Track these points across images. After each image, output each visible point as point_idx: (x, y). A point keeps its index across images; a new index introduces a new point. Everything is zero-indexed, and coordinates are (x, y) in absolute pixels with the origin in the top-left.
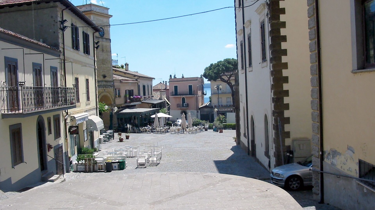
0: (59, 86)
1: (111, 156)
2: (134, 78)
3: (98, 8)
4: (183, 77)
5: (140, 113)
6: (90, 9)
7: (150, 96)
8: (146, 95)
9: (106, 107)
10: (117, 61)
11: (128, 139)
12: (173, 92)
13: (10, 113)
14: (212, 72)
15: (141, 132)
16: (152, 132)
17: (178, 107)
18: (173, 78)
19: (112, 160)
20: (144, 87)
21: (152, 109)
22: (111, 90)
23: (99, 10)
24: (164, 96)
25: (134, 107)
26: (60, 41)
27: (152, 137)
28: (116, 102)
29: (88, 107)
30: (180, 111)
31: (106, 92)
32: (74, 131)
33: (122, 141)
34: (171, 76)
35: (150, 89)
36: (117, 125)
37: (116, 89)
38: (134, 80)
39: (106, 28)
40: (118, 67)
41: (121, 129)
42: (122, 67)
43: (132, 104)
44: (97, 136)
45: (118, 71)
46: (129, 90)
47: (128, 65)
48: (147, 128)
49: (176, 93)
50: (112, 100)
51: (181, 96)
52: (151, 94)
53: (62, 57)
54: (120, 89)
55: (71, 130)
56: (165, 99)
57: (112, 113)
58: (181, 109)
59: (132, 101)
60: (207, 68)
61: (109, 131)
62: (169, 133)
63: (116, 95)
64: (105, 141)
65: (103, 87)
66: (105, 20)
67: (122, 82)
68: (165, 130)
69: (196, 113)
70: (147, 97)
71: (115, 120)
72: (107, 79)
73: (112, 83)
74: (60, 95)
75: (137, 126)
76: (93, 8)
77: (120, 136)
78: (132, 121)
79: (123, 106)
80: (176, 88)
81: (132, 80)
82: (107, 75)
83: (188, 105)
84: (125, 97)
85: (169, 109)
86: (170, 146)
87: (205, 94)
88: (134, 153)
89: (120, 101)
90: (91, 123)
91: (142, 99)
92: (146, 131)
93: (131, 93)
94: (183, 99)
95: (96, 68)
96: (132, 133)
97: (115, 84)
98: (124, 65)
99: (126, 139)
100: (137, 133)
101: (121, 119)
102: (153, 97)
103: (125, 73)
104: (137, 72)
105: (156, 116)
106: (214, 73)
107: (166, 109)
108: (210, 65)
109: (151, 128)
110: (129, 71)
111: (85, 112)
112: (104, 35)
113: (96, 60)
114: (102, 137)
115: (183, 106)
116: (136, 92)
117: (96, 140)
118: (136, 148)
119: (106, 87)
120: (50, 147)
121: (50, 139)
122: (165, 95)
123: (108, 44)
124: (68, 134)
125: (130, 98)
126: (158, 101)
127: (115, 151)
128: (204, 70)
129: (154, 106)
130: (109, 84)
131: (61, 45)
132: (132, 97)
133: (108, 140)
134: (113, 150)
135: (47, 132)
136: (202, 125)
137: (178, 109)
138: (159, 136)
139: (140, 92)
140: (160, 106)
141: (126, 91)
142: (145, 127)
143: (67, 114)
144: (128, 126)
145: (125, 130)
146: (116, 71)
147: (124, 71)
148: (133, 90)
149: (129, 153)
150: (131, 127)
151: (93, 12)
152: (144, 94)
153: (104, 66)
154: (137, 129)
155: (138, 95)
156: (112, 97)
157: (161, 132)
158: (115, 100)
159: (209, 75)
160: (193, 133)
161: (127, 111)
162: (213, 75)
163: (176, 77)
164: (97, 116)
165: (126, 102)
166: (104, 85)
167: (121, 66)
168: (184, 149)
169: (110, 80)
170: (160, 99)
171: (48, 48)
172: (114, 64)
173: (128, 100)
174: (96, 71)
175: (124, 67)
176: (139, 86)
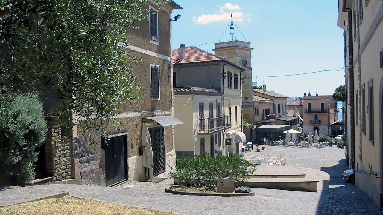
0: (221, 116)
1: (251, 160)
2: (270, 98)
3: (242, 43)
4: (317, 95)
5: (275, 129)
6: (236, 45)
7: (284, 113)
8: (281, 112)
9: (248, 124)
10: (256, 83)
11: (264, 150)
12: (306, 109)
13: (200, 132)
14: (340, 93)
15: (275, 145)
16: (284, 145)
17: (310, 123)
18: (308, 96)
19: (252, 162)
20: (279, 105)
21: (285, 126)
22: (251, 109)
23: (243, 44)
24: (297, 113)
25: (270, 123)
26: (222, 85)
27: (283, 150)
28: (255, 119)
29: (237, 126)
30: (312, 127)
31: (248, 111)
32: (228, 142)
33: (259, 151)
34: (305, 94)
35: (285, 107)
36: (255, 138)
37: (255, 109)
38: (270, 101)
39: (248, 59)
40: (257, 88)
41: (259, 142)
42: (261, 87)
43: (268, 121)
44: (241, 146)
45: (257, 92)
46: (266, 109)
47: (266, 86)
48: (280, 141)
49: (309, 110)
50: (251, 117)
51: (314, 113)
52: (285, 111)
53: (223, 95)
54: (258, 108)
55: (227, 142)
56: (299, 116)
57: (252, 129)
58: (313, 125)
59: (268, 118)
60: (337, 89)
61: (249, 143)
62: (298, 147)
63: (255, 113)
64: (246, 150)
65: (245, 107)
66: (247, 52)
67: (260, 103)
68: (295, 144)
69: (328, 130)
70: (282, 114)
71: (254, 134)
72: (248, 100)
73: (252, 104)
74: (221, 122)
75: (272, 140)
76: (238, 43)
77: (257, 147)
78: (268, 135)
79: (260, 122)
80: (309, 105)
81: (269, 101)
82: (248, 97)
83: (320, 122)
84: (263, 114)
85: (301, 125)
86: (295, 156)
87: (338, 111)
88: (267, 160)
89: (258, 118)
90: (238, 137)
91: (276, 117)
92: (278, 144)
93: (267, 111)
94: (316, 116)
95: (242, 97)
96: (267, 145)
97: (255, 104)
98: (263, 86)
99: (262, 150)
100: (271, 145)
101: (259, 134)
102: (287, 114)
103: (263, 94)
104: (274, 92)
105: (288, 132)
106: (342, 95)
107: (298, 125)
108: (339, 87)
109: (283, 142)
110: (267, 91)
111: (234, 129)
112: (246, 65)
113: (242, 91)
114: (244, 147)
115: (315, 122)
116: (271, 111)
117: (240, 149)
118: (268, 156)
119: (247, 107)
120: (216, 151)
121: (216, 147)
122: (299, 112)
123: (250, 72)
124: (225, 144)
125: (266, 116)
126: (292, 118)
127: (254, 157)
128: (334, 91)
129: (287, 123)
130: (250, 104)
131: (222, 88)
132: (268, 115)
133: (248, 150)
134: (252, 156)
135: (215, 142)
136: (328, 141)
137: (311, 125)
138: (289, 148)
139: (275, 110)
140: (293, 123)
141: (263, 110)
142: (278, 141)
143: (225, 132)
144: (264, 139)
145: (262, 143)
146: (255, 92)
147: (262, 92)
148: (269, 109)
149: (263, 160)
150: (267, 141)
151: (238, 47)
152: (279, 112)
153: (246, 90)
154: (271, 142)
155: (273, 113)
156: (251, 115)
157: (291, 146)
158: (254, 118)
159: (337, 96)
160: (318, 148)
161: (264, 127)
162: (342, 96)
163: (310, 94)
164: (242, 132)
165: (263, 119)
166: (246, 105)
167: (259, 87)
168: (304, 159)
169: (251, 101)
170: (294, 116)
171: (217, 93)
172: (254, 85)
173: (265, 118)
174: (242, 99)
175: (263, 88)
176: (274, 106)
